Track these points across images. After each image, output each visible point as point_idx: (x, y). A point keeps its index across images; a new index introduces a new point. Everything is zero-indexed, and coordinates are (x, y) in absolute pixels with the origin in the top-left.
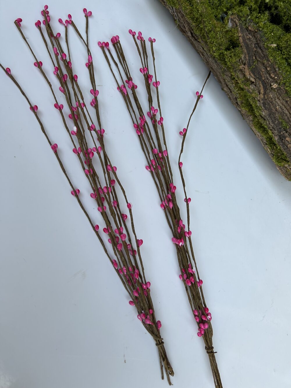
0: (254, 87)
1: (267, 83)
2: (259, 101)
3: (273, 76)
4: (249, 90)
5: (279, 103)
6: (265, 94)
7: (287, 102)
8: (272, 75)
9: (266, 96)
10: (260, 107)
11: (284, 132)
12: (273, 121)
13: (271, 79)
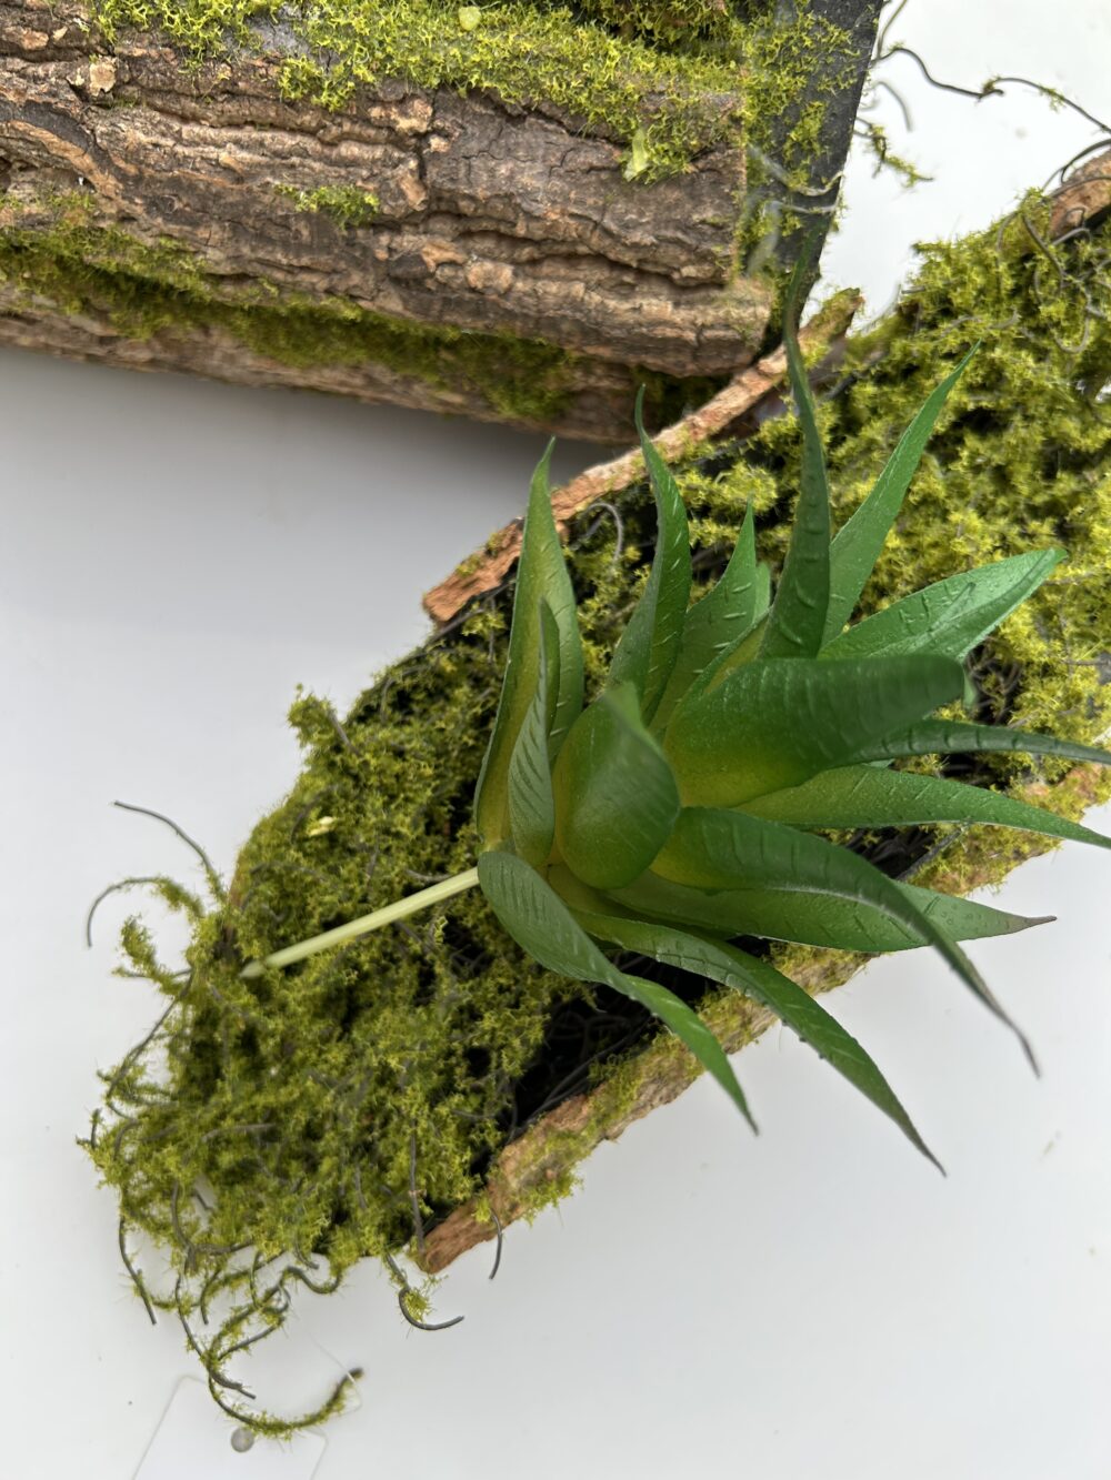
0: (33, 183)
1: (55, 95)
2: (125, 218)
3: (41, 40)
4: (30, 215)
5: (211, 133)
6: (102, 157)
7: (232, 93)
8: (26, 44)
9: (122, 164)
10: (163, 241)
11: (384, 239)
12: (286, 246)
13: (52, 67)
